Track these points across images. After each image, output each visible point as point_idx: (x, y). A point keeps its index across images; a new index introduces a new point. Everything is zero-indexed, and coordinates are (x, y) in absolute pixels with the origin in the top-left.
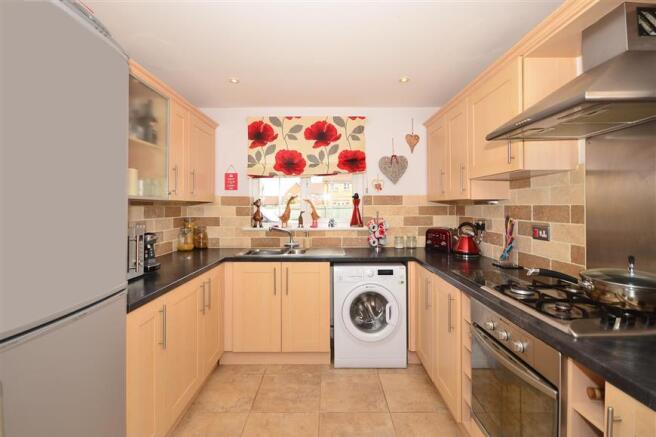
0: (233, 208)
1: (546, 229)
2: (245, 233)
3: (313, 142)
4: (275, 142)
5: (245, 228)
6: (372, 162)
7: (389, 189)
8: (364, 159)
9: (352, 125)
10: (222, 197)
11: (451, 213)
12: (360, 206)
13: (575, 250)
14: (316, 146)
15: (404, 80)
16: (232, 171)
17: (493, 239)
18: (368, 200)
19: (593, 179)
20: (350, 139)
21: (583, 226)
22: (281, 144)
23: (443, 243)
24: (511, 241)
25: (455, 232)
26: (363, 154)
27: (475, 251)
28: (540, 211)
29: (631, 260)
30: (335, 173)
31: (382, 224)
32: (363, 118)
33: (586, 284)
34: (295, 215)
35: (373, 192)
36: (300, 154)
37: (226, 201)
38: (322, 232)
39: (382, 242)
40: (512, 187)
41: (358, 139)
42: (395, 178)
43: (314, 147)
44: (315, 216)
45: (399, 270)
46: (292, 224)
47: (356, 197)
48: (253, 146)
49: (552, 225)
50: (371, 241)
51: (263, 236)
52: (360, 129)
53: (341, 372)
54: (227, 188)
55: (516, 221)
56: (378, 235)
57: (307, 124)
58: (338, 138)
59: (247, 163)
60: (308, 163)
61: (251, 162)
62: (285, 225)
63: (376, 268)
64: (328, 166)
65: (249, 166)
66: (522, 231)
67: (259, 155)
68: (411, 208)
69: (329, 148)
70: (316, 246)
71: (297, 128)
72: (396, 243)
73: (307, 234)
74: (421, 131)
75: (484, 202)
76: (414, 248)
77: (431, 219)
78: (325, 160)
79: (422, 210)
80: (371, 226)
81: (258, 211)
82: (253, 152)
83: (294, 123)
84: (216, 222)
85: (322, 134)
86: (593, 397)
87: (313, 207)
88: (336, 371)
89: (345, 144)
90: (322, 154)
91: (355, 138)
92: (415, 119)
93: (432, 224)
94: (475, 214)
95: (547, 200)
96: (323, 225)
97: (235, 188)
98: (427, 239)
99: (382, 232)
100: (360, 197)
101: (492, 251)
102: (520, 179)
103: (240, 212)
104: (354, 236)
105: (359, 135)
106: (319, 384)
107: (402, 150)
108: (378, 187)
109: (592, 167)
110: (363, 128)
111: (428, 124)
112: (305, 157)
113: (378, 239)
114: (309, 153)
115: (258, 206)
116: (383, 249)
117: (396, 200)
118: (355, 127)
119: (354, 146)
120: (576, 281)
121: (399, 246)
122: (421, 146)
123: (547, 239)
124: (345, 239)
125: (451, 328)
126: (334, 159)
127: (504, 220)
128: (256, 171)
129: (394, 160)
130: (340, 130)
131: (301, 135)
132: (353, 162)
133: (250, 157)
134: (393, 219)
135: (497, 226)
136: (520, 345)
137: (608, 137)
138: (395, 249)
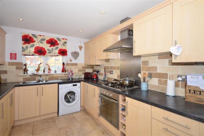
0: (15, 67)
1: (112, 72)
2: (20, 76)
3: (49, 45)
4: (34, 43)
5: (20, 74)
6: (69, 53)
7: (74, 61)
8: (67, 52)
9: (63, 41)
10: (8, 62)
11: (90, 68)
12: (65, 66)
13: (118, 76)
14: (50, 46)
15: (81, 31)
16: (13, 52)
17: (101, 74)
18: (68, 64)
19: (121, 61)
20: (62, 45)
21: (119, 71)
22: (37, 44)
23: (89, 76)
24: (105, 75)
25: (92, 73)
26: (66, 50)
27: (97, 78)
28: (111, 67)
29: (127, 76)
30: (57, 56)
31: (72, 71)
32: (66, 39)
33: (121, 82)
34: (42, 69)
35: (69, 62)
36: (44, 49)
37: (10, 64)
38: (53, 75)
39: (72, 77)
40: (106, 62)
41: (65, 46)
42: (76, 58)
43: (50, 47)
44: (49, 69)
45: (78, 84)
46: (41, 72)
47: (63, 63)
48: (24, 44)
49: (114, 71)
50: (69, 77)
51: (29, 77)
52: (65, 43)
53: (61, 117)
54: (11, 59)
55: (107, 70)
56: (71, 75)
57: (48, 39)
58: (58, 44)
59: (21, 50)
60: (47, 52)
61: (23, 50)
62: (37, 73)
63: (72, 84)
64: (55, 53)
65: (23, 51)
66: (108, 72)
67: (27, 47)
68: (80, 67)
69: (55, 47)
70: (50, 79)
71: (43, 40)
72: (76, 77)
73: (47, 75)
74: (83, 45)
75: (99, 65)
76: (81, 78)
77: (85, 70)
78: (54, 51)
79: (83, 67)
80: (69, 72)
81: (26, 68)
82: (25, 46)
83: (42, 37)
84: (5, 72)
85: (53, 43)
86: (123, 101)
87: (49, 66)
88: (59, 117)
89: (60, 47)
90: (52, 49)
91: (64, 45)
92: (81, 42)
93: (85, 71)
94: (96, 68)
95: (113, 65)
96: (52, 72)
97: (16, 59)
98: (85, 75)
99: (72, 74)
100: (65, 63)
101: (101, 78)
102: (107, 60)
103: (17, 68)
104: (64, 75)
105: (65, 45)
106: (55, 122)
107: (78, 50)
108: (71, 61)
109: (121, 59)
110: (66, 42)
111: (85, 44)
112: (46, 49)
113: (71, 76)
114: (48, 49)
115: (26, 66)
116: (72, 79)
117: (76, 64)
118: (64, 42)
119: (63, 48)
120: (119, 81)
121: (77, 78)
122: (83, 49)
123: (113, 74)
124: (60, 77)
125: (94, 96)
126: (57, 51)
127: (104, 70)
128: (25, 53)
129: (76, 53)
130: (59, 42)
131: (45, 42)
132: (63, 53)
133: (23, 48)
134: (75, 70)
135: (102, 71)
136: (111, 95)
137: (124, 53)
138: (76, 79)
